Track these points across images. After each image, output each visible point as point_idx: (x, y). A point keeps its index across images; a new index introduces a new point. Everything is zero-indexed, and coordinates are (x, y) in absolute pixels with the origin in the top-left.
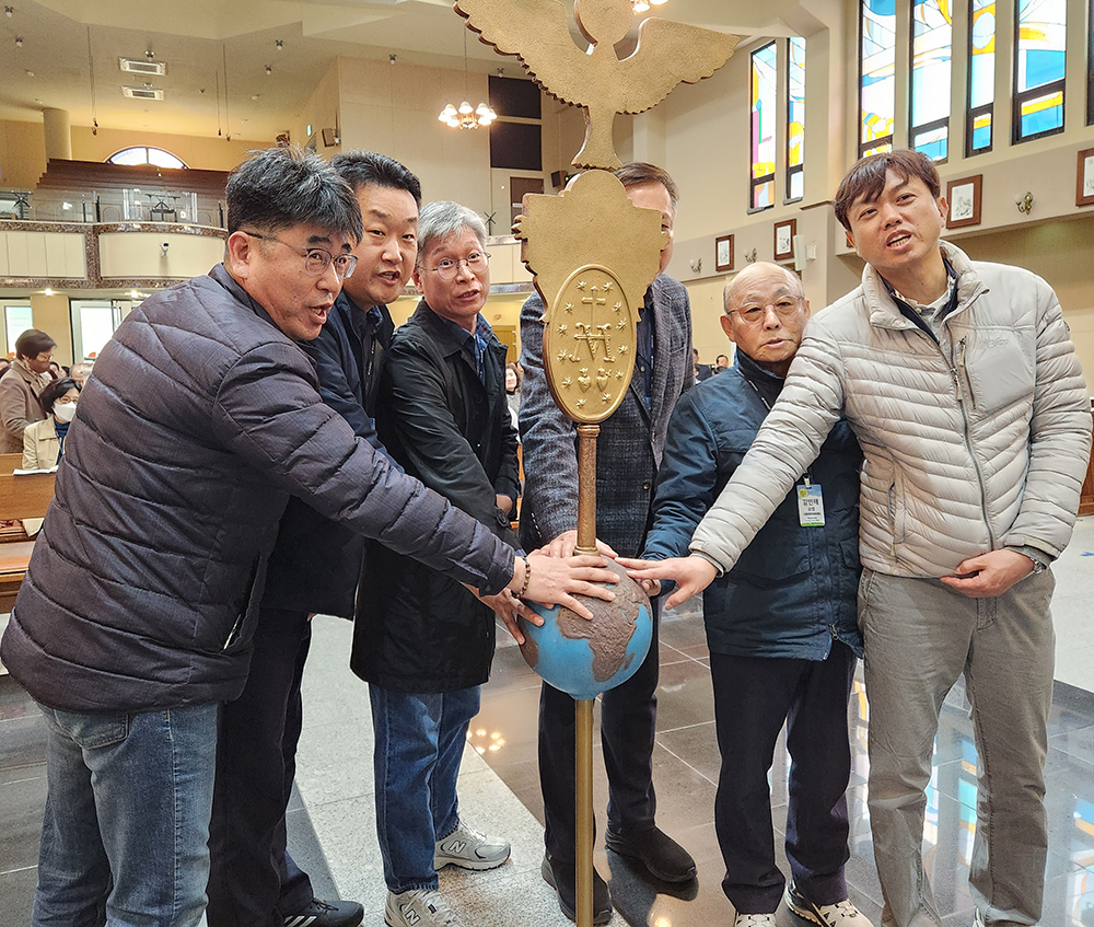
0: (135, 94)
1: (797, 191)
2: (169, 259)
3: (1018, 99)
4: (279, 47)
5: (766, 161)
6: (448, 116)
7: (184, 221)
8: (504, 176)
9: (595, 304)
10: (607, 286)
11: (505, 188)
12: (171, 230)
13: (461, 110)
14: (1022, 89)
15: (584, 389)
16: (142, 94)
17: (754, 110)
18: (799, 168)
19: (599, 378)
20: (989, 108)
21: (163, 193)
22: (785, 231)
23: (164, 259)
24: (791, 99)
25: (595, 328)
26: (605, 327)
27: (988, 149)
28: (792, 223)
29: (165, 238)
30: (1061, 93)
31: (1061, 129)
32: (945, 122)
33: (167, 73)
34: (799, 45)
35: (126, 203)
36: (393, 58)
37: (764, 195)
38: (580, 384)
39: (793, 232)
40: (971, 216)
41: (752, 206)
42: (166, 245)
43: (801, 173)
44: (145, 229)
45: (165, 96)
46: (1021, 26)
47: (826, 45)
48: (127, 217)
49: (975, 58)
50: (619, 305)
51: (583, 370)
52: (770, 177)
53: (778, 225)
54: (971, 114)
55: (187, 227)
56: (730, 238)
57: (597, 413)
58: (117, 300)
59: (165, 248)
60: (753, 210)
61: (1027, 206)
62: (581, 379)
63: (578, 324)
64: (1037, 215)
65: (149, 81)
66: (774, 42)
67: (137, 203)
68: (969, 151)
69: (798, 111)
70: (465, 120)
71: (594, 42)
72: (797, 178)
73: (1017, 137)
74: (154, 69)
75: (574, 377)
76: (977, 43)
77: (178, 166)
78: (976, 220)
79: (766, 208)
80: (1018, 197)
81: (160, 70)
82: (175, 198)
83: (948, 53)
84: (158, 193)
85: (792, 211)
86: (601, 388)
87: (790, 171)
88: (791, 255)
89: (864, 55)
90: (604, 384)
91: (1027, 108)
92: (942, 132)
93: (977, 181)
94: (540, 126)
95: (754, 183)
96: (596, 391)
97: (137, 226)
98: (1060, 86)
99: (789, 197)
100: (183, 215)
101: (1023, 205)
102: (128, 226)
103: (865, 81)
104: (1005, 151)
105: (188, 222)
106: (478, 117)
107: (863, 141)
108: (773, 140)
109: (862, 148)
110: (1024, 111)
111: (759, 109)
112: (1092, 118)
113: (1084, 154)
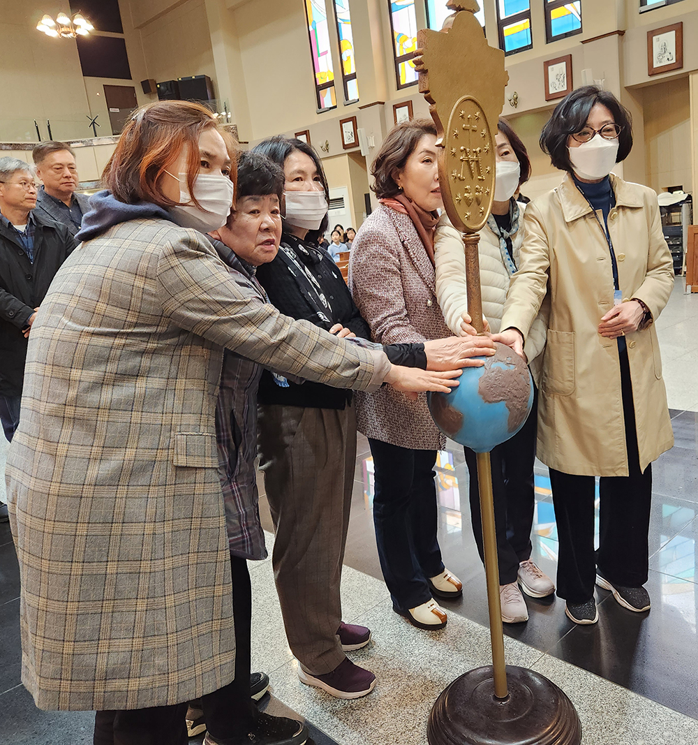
1: (353, 93)
3: (501, 24)
5: (326, 71)
8: (97, 85)
9: (471, 131)
10: (477, 115)
11: (100, 95)
13: (58, 20)
14: (502, 17)
15: (468, 202)
17: (311, 29)
18: (353, 76)
19: (477, 194)
22: (348, 127)
24: (339, 21)
25: (471, 151)
26: (478, 149)
28: (353, 119)
30: (528, 20)
31: (530, 47)
37: (328, 99)
38: (466, 199)
39: (356, 127)
41: (320, 107)
43: (355, 80)
50: (485, 131)
51: (467, 187)
52: (331, 84)
53: (342, 122)
56: (306, 133)
57: (477, 223)
60: (321, 111)
61: (515, 101)
62: (467, 195)
63: (462, 148)
64: (522, 108)
69: (347, 31)
70: (63, 30)
72: (352, 84)
75: (463, 194)
79: (331, 108)
80: (509, 95)
85: (352, 111)
86: (479, 202)
87: (346, 79)
88: (356, 144)
90: (480, 199)
91: (508, 30)
94: (123, 40)
95: (319, 88)
96: (474, 204)
98: (527, 15)
99: (347, 99)
101: (512, 101)
103: (393, 8)
106: (75, 27)
107: (398, 55)
108: (329, 54)
109: (397, 61)
110: (506, 34)
111: (315, 30)
112: (549, 39)
113: (547, 64)
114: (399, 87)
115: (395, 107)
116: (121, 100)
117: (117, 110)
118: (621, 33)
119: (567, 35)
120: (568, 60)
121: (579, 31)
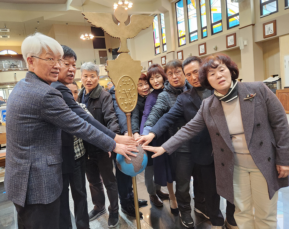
0: (3, 37)
1: (165, 49)
2: (17, 77)
3: (212, 25)
4: (38, 23)
5: (158, 43)
6: (82, 37)
7: (19, 68)
8: (97, 51)
9: (127, 85)
10: (129, 80)
11: (98, 53)
12: (16, 70)
13: (85, 36)
14: (213, 22)
16: (4, 37)
18: (165, 44)
19: (129, 102)
20: (206, 27)
21: (13, 61)
22: (163, 59)
23: (15, 77)
24: (162, 28)
25: (127, 90)
26: (130, 90)
27: (207, 37)
28: (165, 57)
29: (15, 72)
30: (221, 23)
31: (222, 31)
32: (197, 31)
33: (10, 31)
34: (162, 15)
35: (3, 64)
36: (67, 24)
37: (158, 50)
38: (125, 104)
39: (165, 59)
40: (204, 52)
41: (156, 54)
42: (15, 74)
44: (9, 70)
45: (10, 37)
46: (211, 8)
47: (169, 15)
48: (4, 68)
49: (202, 16)
50: (132, 84)
51: (125, 100)
52: (159, 47)
53: (162, 57)
54: (202, 29)
55: (20, 69)
56: (151, 61)
57: (130, 110)
58: (4, 88)
59: (15, 75)
61: (216, 49)
62: (125, 102)
63: (123, 90)
64: (219, 50)
65: (6, 33)
66: (157, 15)
67: (6, 64)
68: (202, 38)
69: (164, 31)
70: (87, 38)
71: (120, 22)
72: (165, 46)
73: (212, 34)
74: (7, 30)
75: (124, 102)
76: (202, 13)
77: (16, 54)
78: (205, 53)
79: (159, 54)
80: (214, 47)
81: (8, 31)
82: (16, 62)
83: (196, 15)
84: (12, 61)
85: (165, 54)
86: (130, 104)
87: (163, 45)
89: (177, 17)
91: (214, 27)
92: (196, 33)
93: (205, 44)
94: (104, 38)
95: (155, 48)
96: (129, 105)
97: (7, 70)
98: (221, 21)
99: (164, 51)
100: (19, 66)
101: (215, 49)
102: (5, 70)
103: (178, 23)
104: (210, 37)
105: (20, 68)
106: (90, 37)
107: (179, 37)
108: (159, 38)
109: (179, 38)
110: (213, 28)
111: (155, 31)
112: (228, 28)
113: (227, 36)
114: (179, 46)
115: (178, 52)
116: (103, 55)
117: (102, 57)
118: (253, 25)
119: (234, 27)
120: (235, 35)
121: (239, 25)
